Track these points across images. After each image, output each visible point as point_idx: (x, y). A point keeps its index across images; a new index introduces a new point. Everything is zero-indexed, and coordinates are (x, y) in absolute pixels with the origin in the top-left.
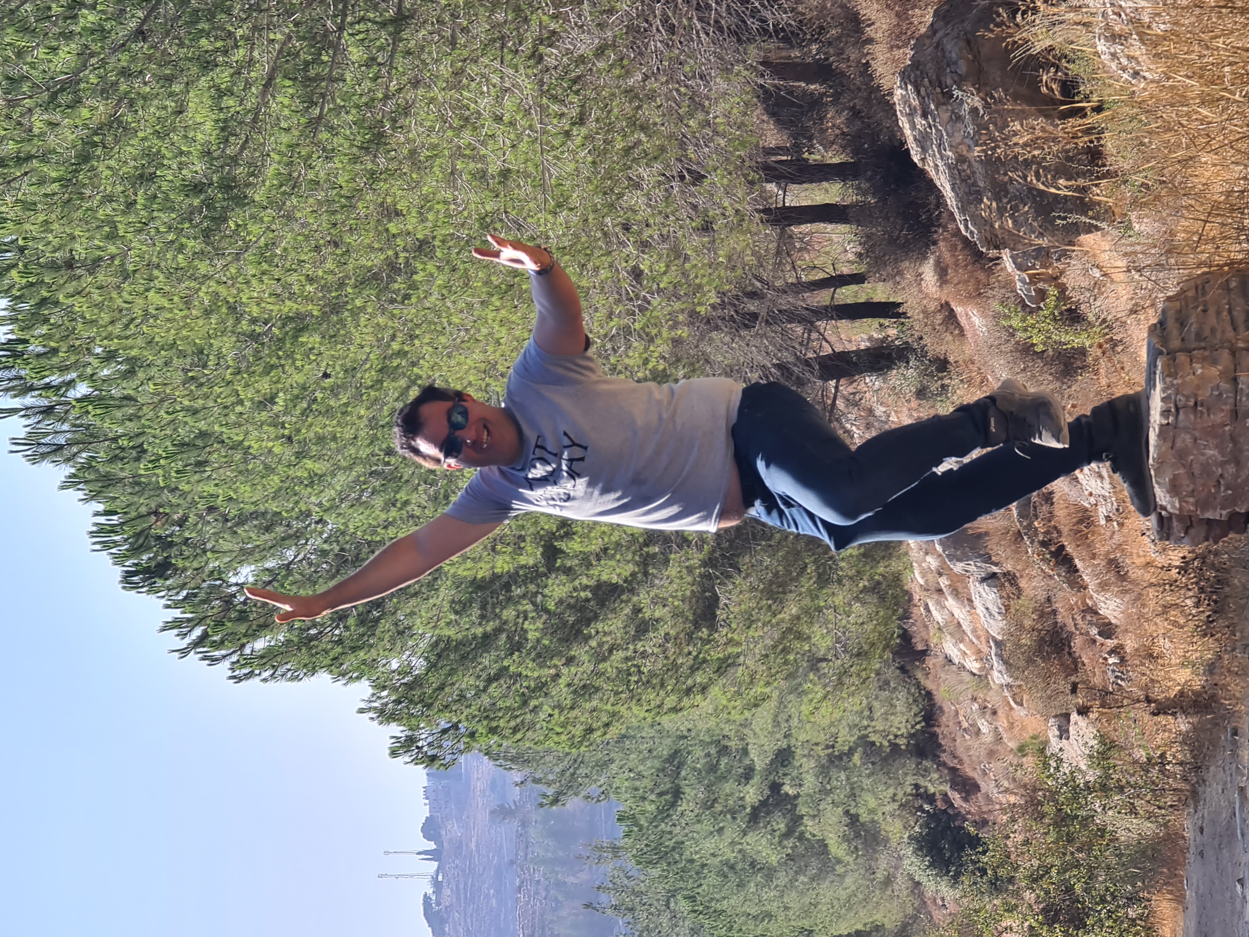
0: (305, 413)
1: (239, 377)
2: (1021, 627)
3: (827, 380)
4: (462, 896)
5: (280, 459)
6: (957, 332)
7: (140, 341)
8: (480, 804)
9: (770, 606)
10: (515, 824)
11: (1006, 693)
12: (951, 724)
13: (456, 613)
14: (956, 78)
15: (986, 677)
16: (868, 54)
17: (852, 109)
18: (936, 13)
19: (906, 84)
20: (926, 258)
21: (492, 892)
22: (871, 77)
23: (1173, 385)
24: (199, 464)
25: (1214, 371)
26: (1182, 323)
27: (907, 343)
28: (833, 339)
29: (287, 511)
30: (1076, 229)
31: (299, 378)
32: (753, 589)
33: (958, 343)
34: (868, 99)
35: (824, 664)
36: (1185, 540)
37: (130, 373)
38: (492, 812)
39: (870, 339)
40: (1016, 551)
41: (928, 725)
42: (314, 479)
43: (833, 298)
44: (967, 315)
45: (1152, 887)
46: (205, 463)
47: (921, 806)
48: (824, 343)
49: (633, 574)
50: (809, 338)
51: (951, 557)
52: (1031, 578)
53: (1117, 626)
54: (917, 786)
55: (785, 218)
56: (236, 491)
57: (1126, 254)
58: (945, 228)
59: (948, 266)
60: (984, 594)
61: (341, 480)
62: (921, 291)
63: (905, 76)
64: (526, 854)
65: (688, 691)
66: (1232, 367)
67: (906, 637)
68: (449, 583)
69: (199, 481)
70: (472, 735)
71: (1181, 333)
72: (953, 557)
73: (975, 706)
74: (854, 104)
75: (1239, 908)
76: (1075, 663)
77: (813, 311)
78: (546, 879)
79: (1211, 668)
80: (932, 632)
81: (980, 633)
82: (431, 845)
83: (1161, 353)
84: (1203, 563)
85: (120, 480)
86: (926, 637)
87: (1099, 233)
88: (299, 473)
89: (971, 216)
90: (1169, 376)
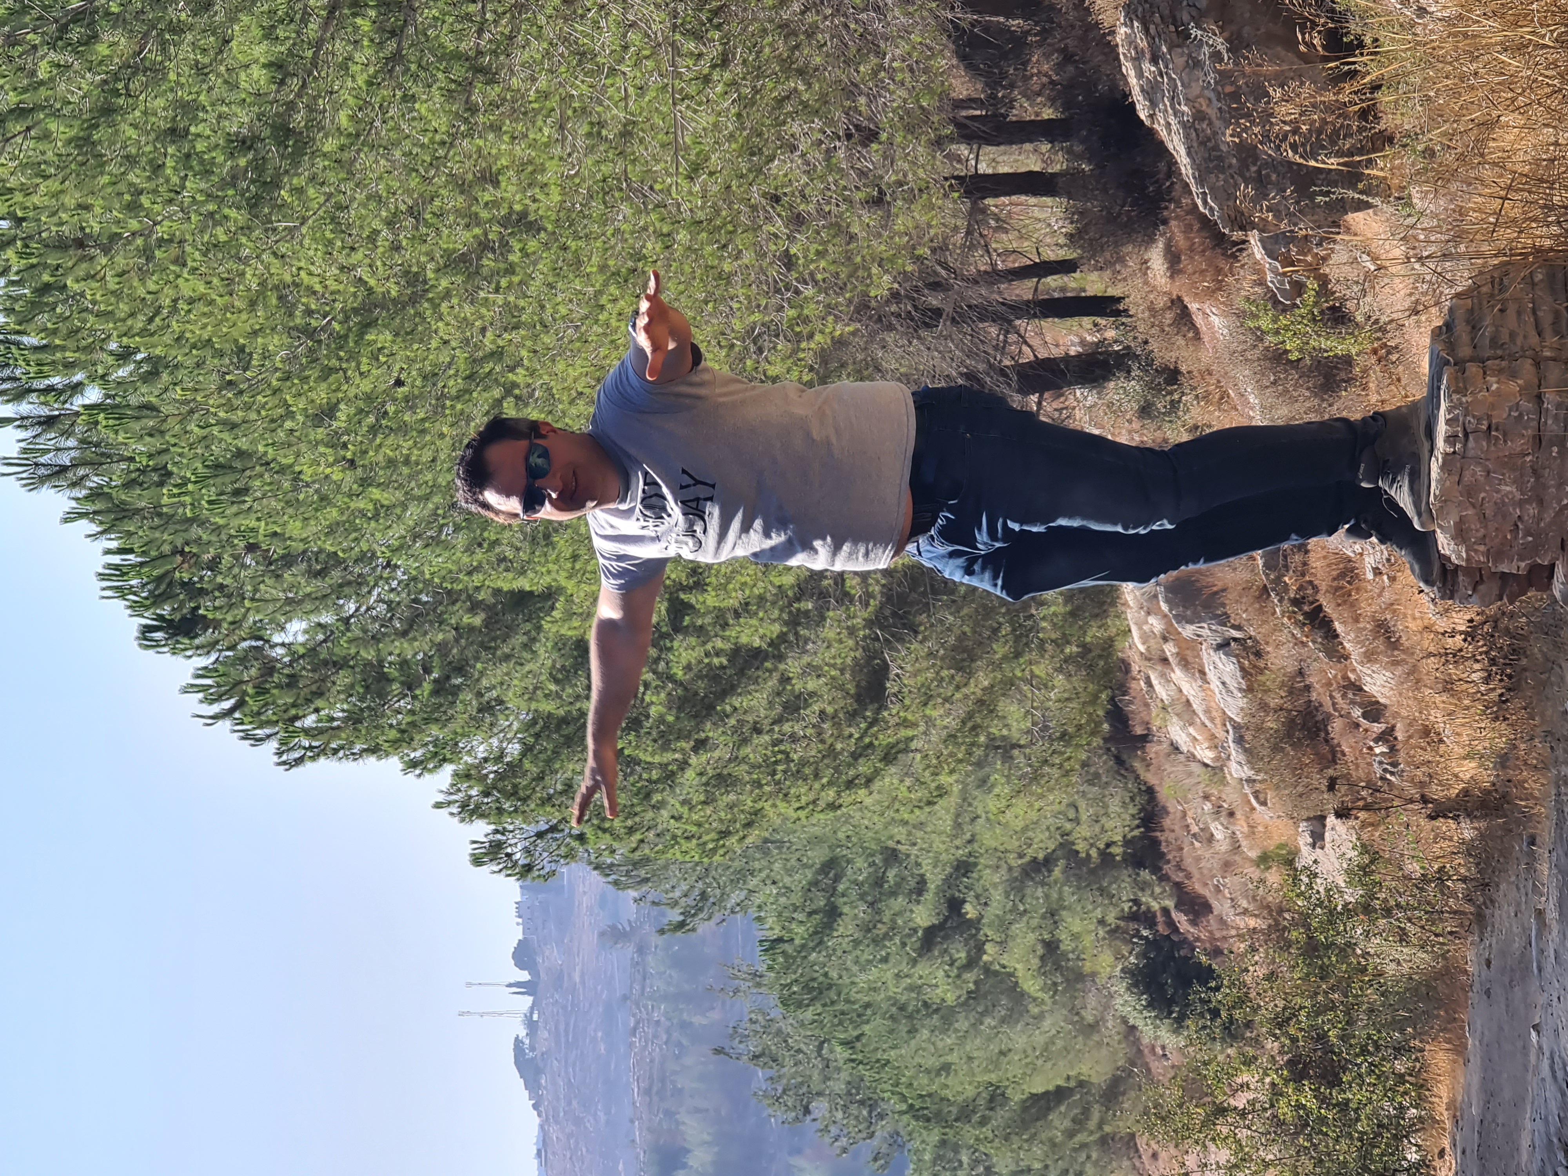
0: (373, 430)
1: (288, 383)
2: (1264, 706)
3: (1027, 393)
4: (563, 1040)
5: (339, 487)
6: (1191, 335)
7: (168, 339)
8: (586, 924)
9: (953, 677)
10: (629, 950)
11: (1247, 790)
12: (1176, 828)
13: (557, 681)
14: (1194, 13)
15: (1222, 770)
17: (1064, 51)
19: (1131, 21)
20: (1153, 241)
21: (600, 1034)
22: (1088, 12)
23: (1461, 404)
24: (237, 492)
25: (1513, 386)
26: (1474, 326)
27: (1128, 347)
28: (1035, 342)
29: (343, 551)
30: (1343, 206)
31: (366, 386)
32: (931, 654)
33: (1192, 348)
34: (1083, 39)
35: (1017, 752)
36: (1474, 599)
37: (152, 376)
38: (602, 934)
39: (1083, 342)
40: (1261, 611)
41: (1148, 829)
42: (380, 511)
43: (1036, 289)
44: (1204, 313)
45: (1425, 1034)
46: (245, 491)
47: (1138, 931)
48: (1025, 348)
49: (782, 637)
50: (1005, 341)
51: (1180, 618)
52: (1278, 645)
53: (1385, 706)
54: (1136, 902)
55: (978, 189)
56: (283, 526)
57: (1403, 239)
58: (1178, 203)
59: (1180, 251)
60: (1220, 665)
61: (413, 513)
62: (1146, 283)
63: (1131, 10)
64: (643, 988)
65: (850, 784)
66: (1536, 381)
67: (1119, 716)
68: (549, 644)
69: (236, 515)
70: (580, 838)
71: (1473, 339)
72: (1182, 619)
73: (1208, 806)
74: (1066, 45)
75: (1533, 1059)
76: (1333, 752)
77: (1010, 307)
78: (669, 1019)
79: (1503, 760)
80: (1154, 712)
81: (1214, 714)
82: (524, 976)
83: (1447, 363)
84: (1495, 627)
85: (137, 511)
86: (1147, 719)
87: (1371, 211)
88: (361, 504)
89: (1210, 189)
90: (1457, 392)
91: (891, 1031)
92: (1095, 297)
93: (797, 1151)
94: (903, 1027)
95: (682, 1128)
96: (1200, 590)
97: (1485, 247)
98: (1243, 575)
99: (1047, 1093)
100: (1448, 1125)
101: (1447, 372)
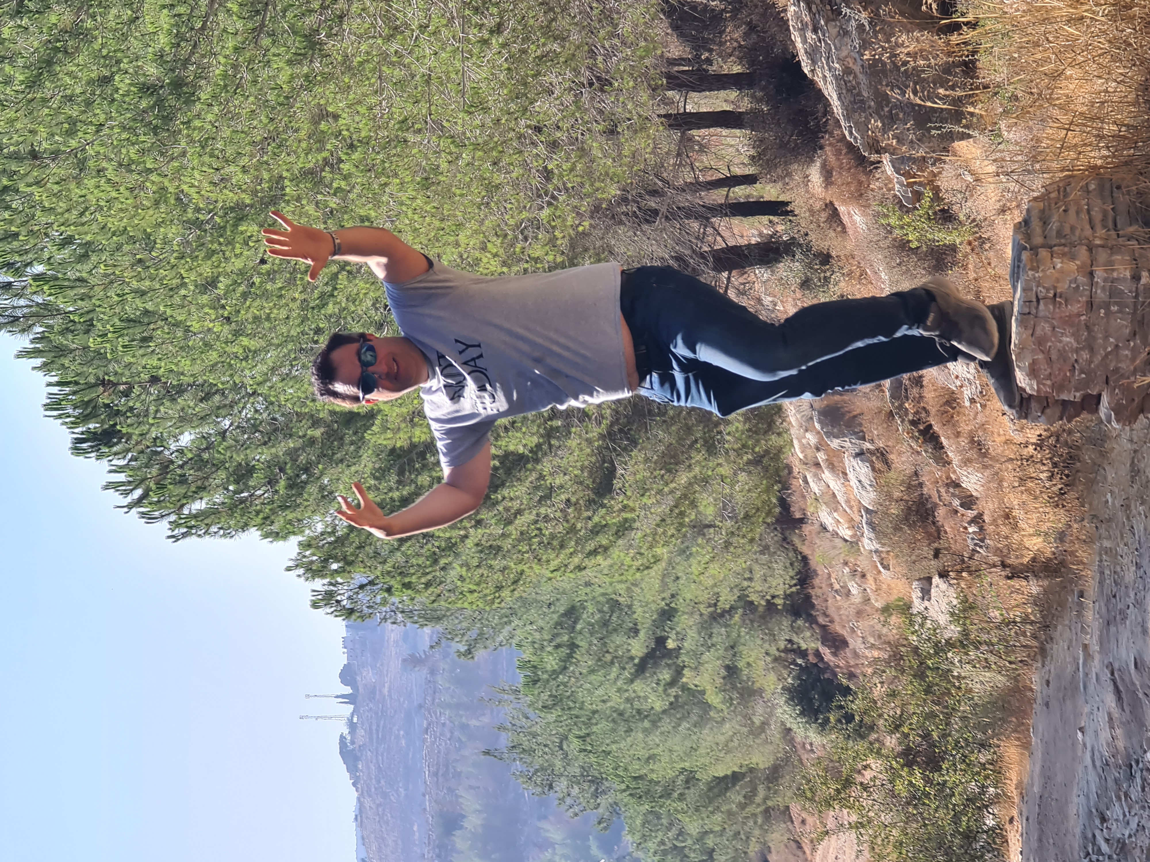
0: (245, 295)
1: (183, 261)
2: (889, 496)
3: (720, 271)
4: (375, 736)
5: (218, 336)
6: (839, 229)
7: (95, 227)
8: (393, 653)
9: (663, 476)
10: (424, 672)
11: (875, 558)
12: (824, 585)
13: (376, 478)
15: (857, 544)
17: (749, 24)
20: (812, 161)
21: (402, 732)
23: (1034, 278)
24: (144, 340)
25: (1073, 266)
26: (1045, 222)
27: (793, 238)
28: (726, 234)
29: (223, 383)
30: (952, 137)
31: (238, 264)
32: (647, 460)
33: (840, 239)
34: (763, 15)
35: (712, 530)
36: (1043, 418)
37: (84, 257)
38: (404, 661)
39: (761, 235)
40: (888, 429)
41: (803, 587)
42: (250, 354)
43: (727, 196)
44: (849, 213)
45: (1002, 734)
46: (150, 338)
47: (795, 660)
48: (719, 238)
49: (539, 446)
50: (704, 233)
51: (829, 434)
52: (900, 454)
53: (977, 498)
54: (790, 641)
55: (686, 123)
56: (177, 365)
57: (995, 161)
58: (831, 134)
59: (833, 168)
60: (858, 468)
61: (273, 356)
62: (807, 192)
64: (434, 700)
66: (1089, 262)
67: (784, 504)
68: (370, 452)
69: (143, 356)
70: (389, 590)
71: (1044, 232)
72: (830, 435)
73: (847, 570)
74: (751, 20)
75: (1080, 753)
76: (938, 531)
77: (708, 208)
78: (451, 722)
79: (1061, 537)
80: (809, 502)
81: (852, 503)
82: (348, 690)
83: (1025, 248)
84: (1057, 441)
85: (71, 351)
86: (803, 507)
87: (971, 140)
88: (235, 349)
89: (855, 124)
90: (1032, 269)
91: (613, 730)
92: (770, 202)
93: (543, 817)
94: (622, 729)
95: (460, 800)
96: (843, 415)
97: (1055, 165)
98: (874, 404)
99: (726, 777)
100: (1016, 800)
101: (1025, 256)
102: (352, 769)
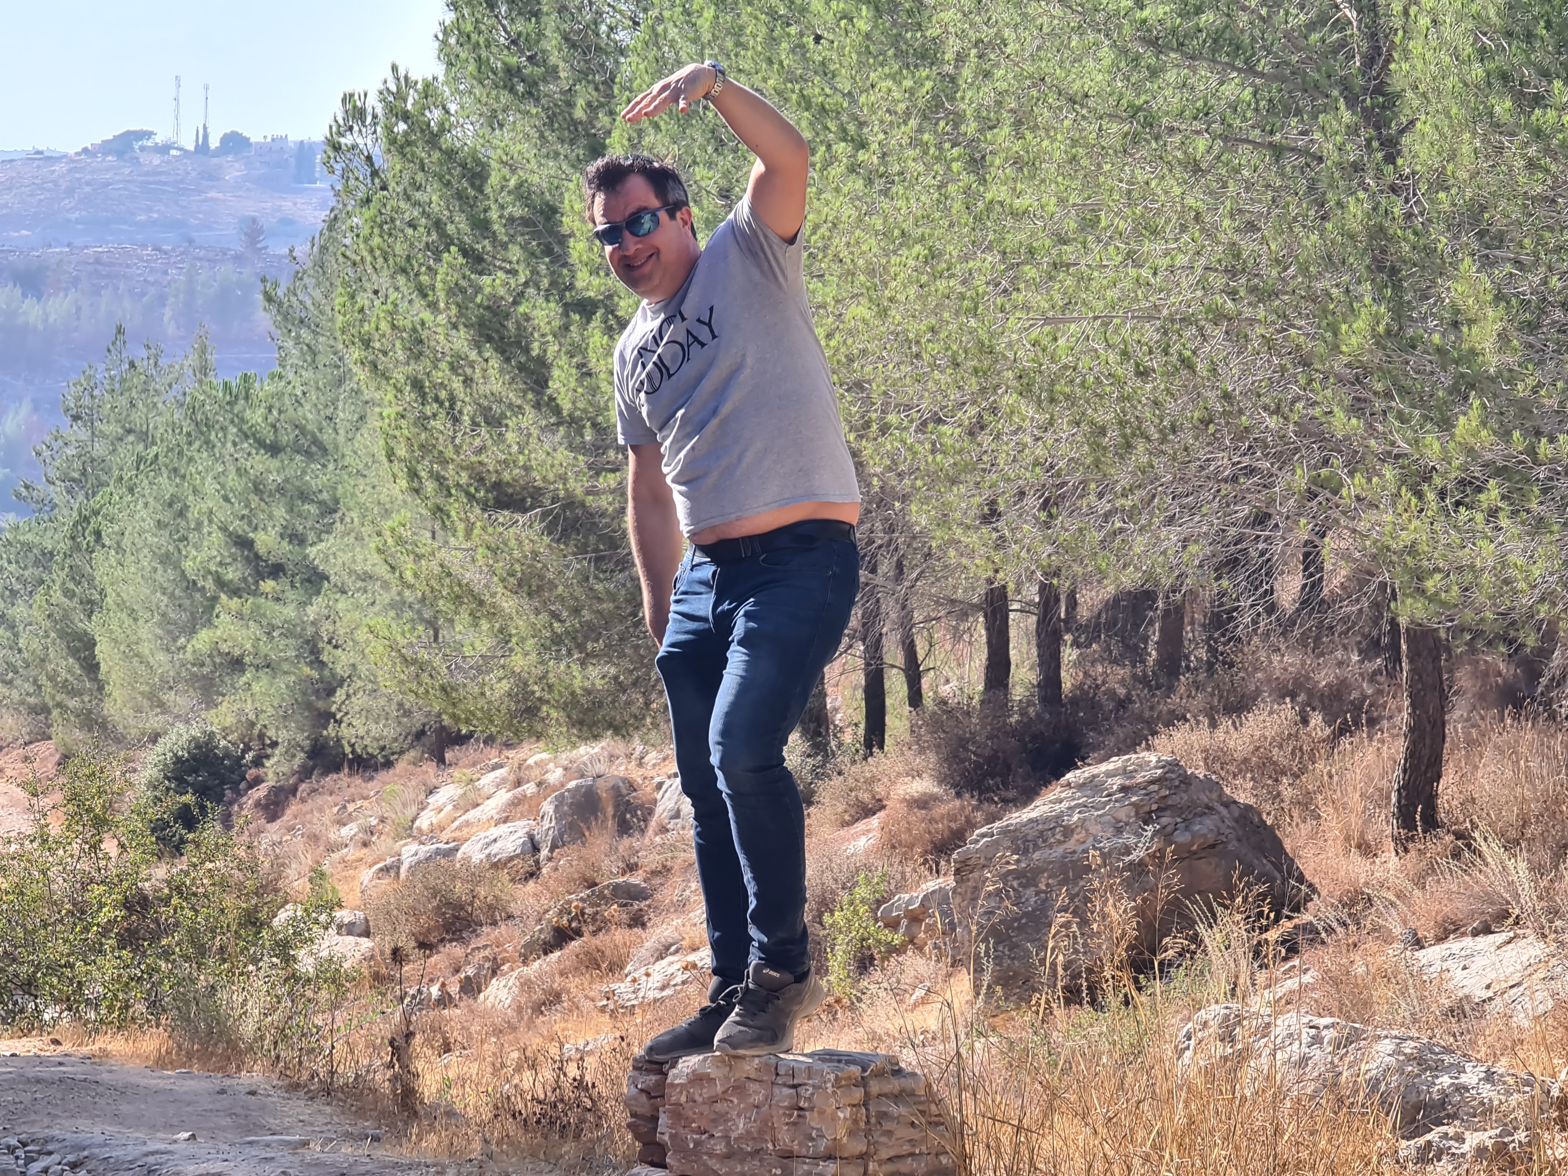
2: (477, 879)
4: (151, 179)
6: (847, 818)
8: (264, 205)
9: (514, 575)
10: (238, 247)
11: (389, 861)
12: (352, 790)
13: (517, 187)
14: (1169, 829)
15: (410, 836)
16: (1198, 722)
17: (1129, 699)
18: (1249, 807)
19: (1163, 767)
20: (940, 783)
21: (155, 215)
22: (1168, 724)
23: (824, 1082)
25: (841, 1133)
26: (898, 1097)
27: (834, 755)
30: (975, 970)
32: (536, 555)
33: (833, 818)
34: (1140, 718)
36: (634, 1091)
38: (254, 220)
39: (836, 710)
40: (571, 880)
41: (351, 763)
43: (893, 666)
44: (868, 831)
45: (175, 1030)
47: (250, 749)
49: (557, 409)
51: (560, 799)
52: (537, 896)
53: (475, 998)
54: (274, 744)
55: (994, 612)
58: (976, 808)
59: (930, 810)
60: (513, 838)
62: (899, 775)
63: (1173, 766)
64: (200, 259)
65: (413, 474)
66: (846, 1155)
67: (461, 740)
71: (885, 1095)
72: (560, 801)
73: (373, 821)
74: (1134, 702)
75: (161, 1135)
76: (431, 947)
77: (877, 641)
78: (169, 283)
79: (452, 1113)
80: (468, 771)
81: (466, 830)
82: (214, 143)
83: (864, 1070)
84: (586, 1109)
86: (461, 764)
87: (971, 997)
89: (996, 842)
90: (837, 1079)
92: (884, 724)
93: (36, 407)
95: (62, 294)
96: (586, 821)
98: (606, 862)
99: (94, 655)
100: (85, 1050)
101: (855, 1070)
102: (106, 148)
